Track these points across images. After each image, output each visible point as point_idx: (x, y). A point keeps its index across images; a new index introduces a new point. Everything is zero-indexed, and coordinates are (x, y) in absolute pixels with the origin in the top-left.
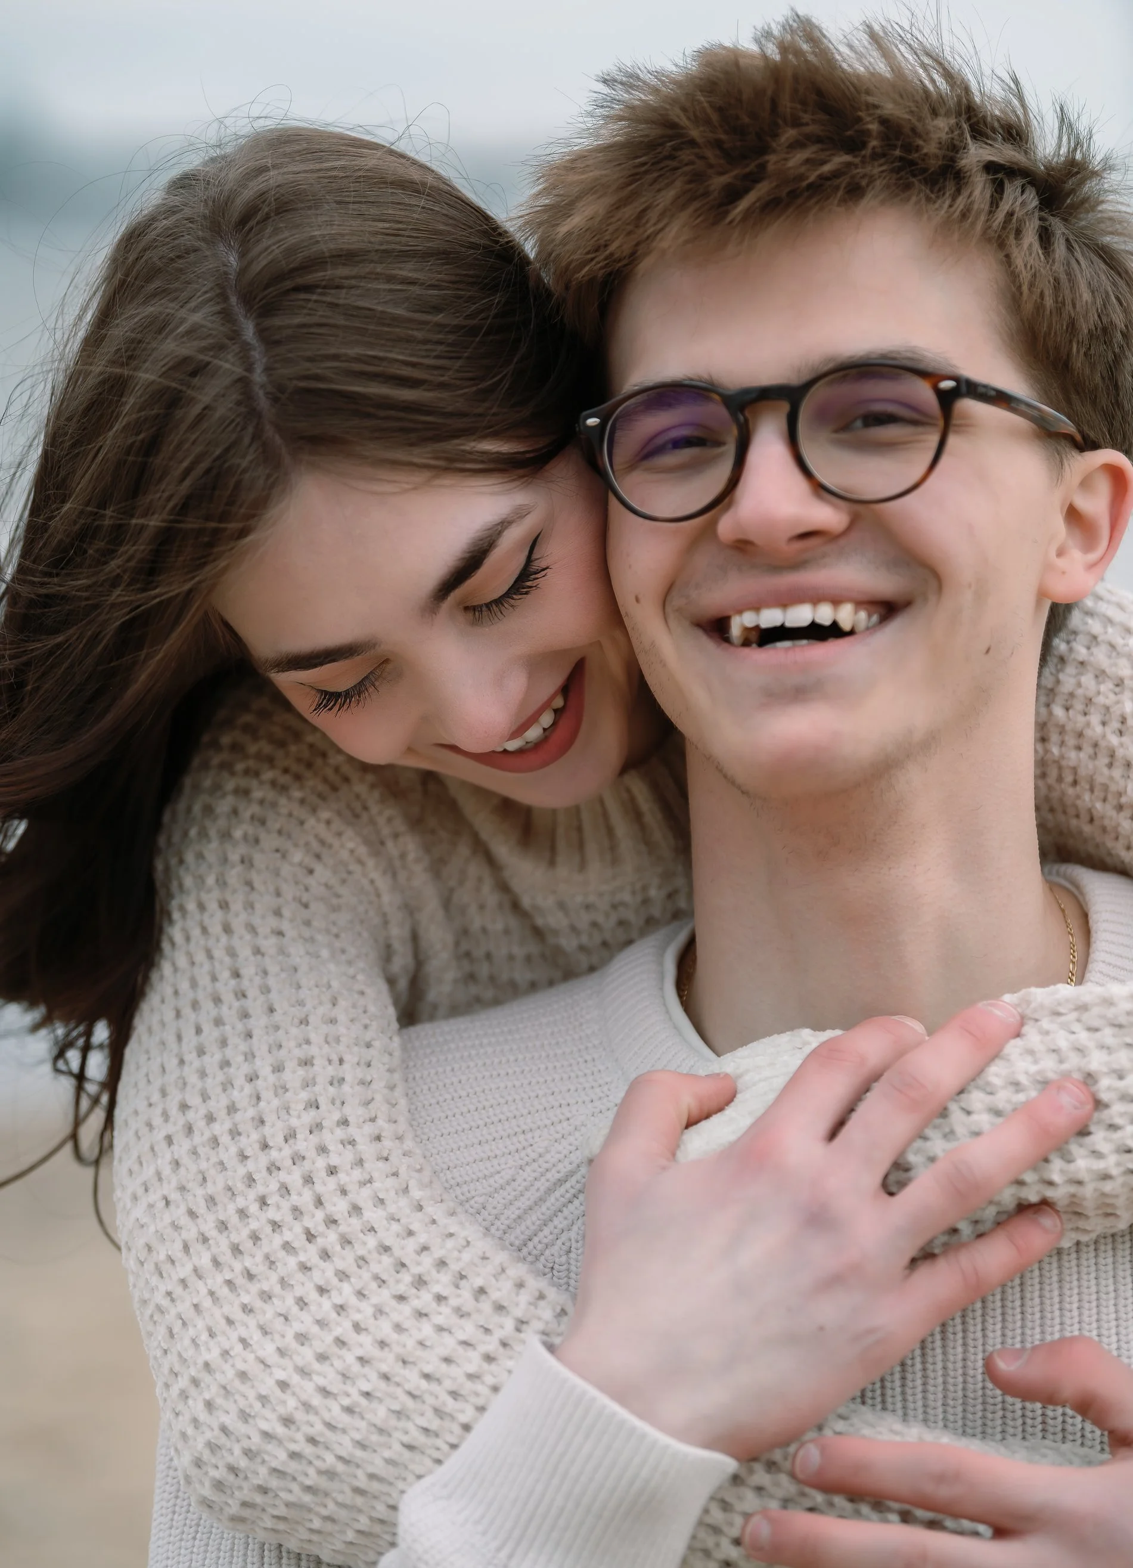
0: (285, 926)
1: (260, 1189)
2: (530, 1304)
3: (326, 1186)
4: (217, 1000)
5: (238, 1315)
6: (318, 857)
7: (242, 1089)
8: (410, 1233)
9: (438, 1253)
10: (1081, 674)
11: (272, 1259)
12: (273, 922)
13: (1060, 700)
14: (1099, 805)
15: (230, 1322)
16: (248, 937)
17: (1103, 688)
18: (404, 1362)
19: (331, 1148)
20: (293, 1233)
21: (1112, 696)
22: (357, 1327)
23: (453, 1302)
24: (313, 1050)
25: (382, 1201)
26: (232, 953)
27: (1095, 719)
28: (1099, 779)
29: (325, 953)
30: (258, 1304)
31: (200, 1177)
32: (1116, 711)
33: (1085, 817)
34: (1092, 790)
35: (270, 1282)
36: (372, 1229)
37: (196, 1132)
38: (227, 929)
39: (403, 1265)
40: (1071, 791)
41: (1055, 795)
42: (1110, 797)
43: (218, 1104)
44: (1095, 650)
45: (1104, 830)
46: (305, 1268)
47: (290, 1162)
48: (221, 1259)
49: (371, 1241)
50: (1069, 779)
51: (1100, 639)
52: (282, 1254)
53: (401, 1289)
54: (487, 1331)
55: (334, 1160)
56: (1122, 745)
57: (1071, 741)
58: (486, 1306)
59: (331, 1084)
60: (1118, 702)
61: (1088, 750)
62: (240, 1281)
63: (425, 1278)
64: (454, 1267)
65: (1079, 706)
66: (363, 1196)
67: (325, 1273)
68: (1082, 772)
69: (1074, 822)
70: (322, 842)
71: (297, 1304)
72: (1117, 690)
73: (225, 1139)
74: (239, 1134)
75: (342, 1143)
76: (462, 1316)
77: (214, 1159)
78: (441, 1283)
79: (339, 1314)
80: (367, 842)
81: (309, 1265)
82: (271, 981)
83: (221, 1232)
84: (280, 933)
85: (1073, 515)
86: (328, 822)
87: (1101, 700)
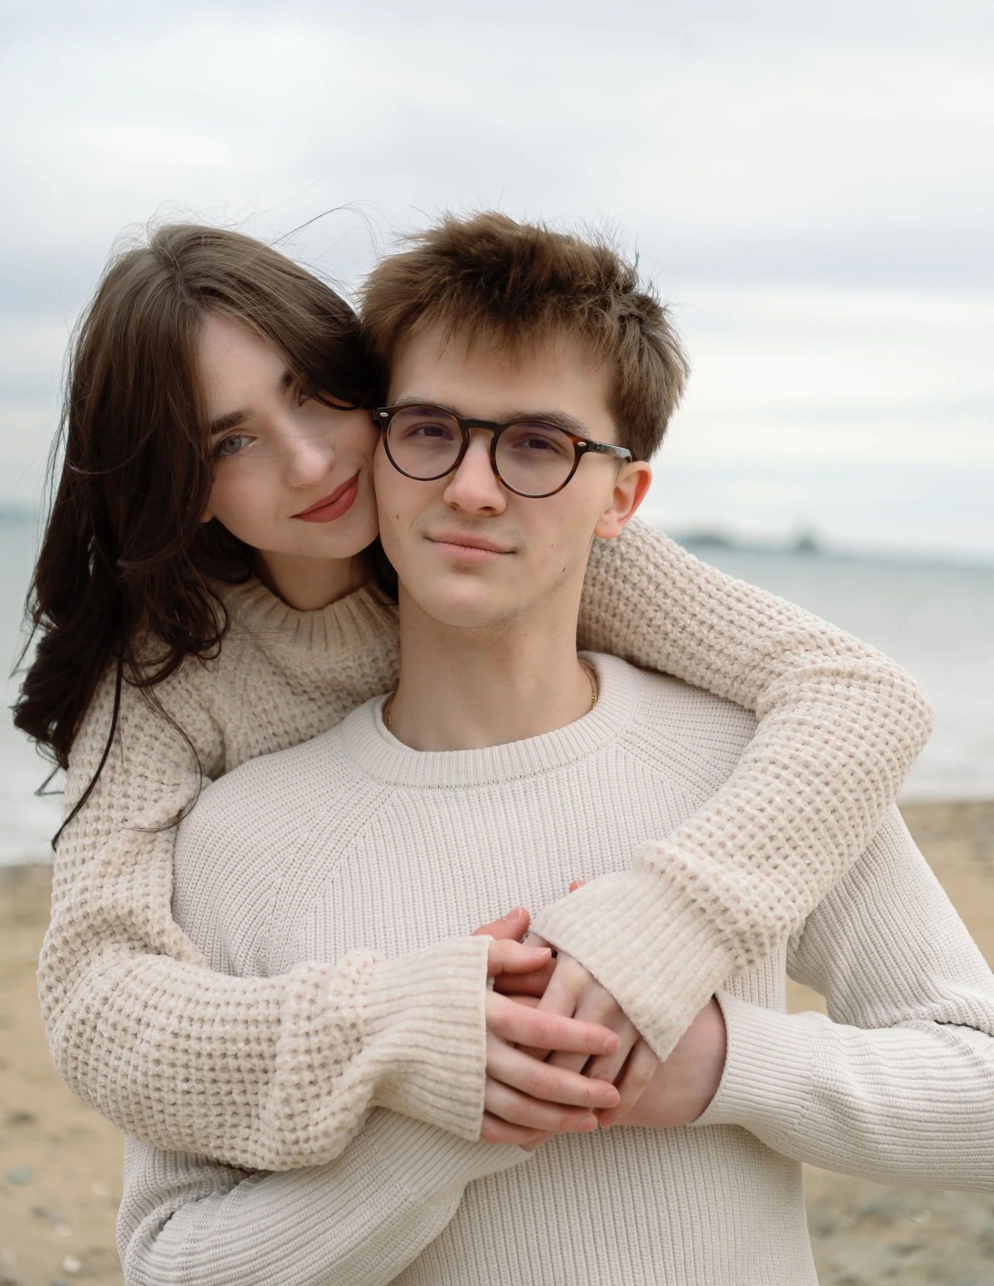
61: (598, 586)
85: (618, 493)
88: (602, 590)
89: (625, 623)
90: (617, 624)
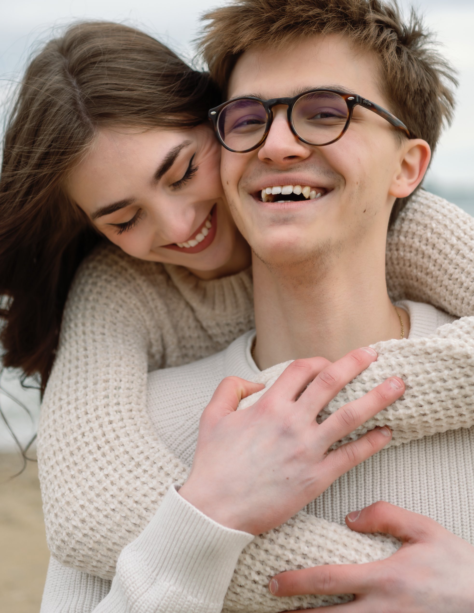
0: (106, 331)
1: (83, 430)
2: (179, 473)
3: (107, 428)
4: (78, 359)
5: (69, 479)
6: (121, 306)
7: (81, 391)
8: (138, 447)
9: (146, 454)
10: (410, 223)
11: (84, 457)
12: (101, 330)
13: (403, 234)
14: (419, 274)
15: (66, 482)
16: (91, 335)
17: (419, 228)
18: (128, 497)
19: (111, 413)
20: (93, 447)
21: (423, 231)
22: (112, 483)
23: (150, 472)
24: (110, 376)
25: (128, 434)
26: (84, 341)
27: (416, 240)
28: (419, 263)
29: (120, 341)
30: (77, 475)
31: (62, 426)
32: (424, 236)
33: (415, 280)
34: (417, 268)
35: (82, 466)
36: (123, 445)
37: (63, 408)
38: (84, 333)
39: (133, 459)
40: (408, 269)
41: (403, 271)
42: (423, 270)
43: (72, 397)
44: (416, 214)
45: (422, 283)
46: (96, 460)
47: (95, 419)
48: (66, 457)
49: (122, 449)
50: (408, 264)
51: (418, 210)
52: (88, 455)
53: (130, 467)
54: (162, 483)
55: (112, 418)
56: (427, 249)
57: (408, 249)
58: (162, 473)
59: (115, 389)
60: (425, 233)
61: (414, 252)
62: (72, 466)
63: (140, 463)
64: (152, 459)
65: (410, 236)
66: (121, 433)
67: (103, 462)
68: (412, 261)
69: (411, 282)
70: (123, 301)
71: (91, 474)
72: (425, 229)
73: (73, 411)
74: (78, 409)
75: (116, 412)
76: (153, 478)
77: (68, 419)
78: (146, 465)
79: (106, 478)
80: (141, 301)
81: (97, 459)
82: (98, 351)
83: (67, 447)
84: (104, 334)
85: (405, 164)
86: (126, 294)
87: (418, 233)
88: (417, 255)
89: (434, 279)
90: (430, 280)
